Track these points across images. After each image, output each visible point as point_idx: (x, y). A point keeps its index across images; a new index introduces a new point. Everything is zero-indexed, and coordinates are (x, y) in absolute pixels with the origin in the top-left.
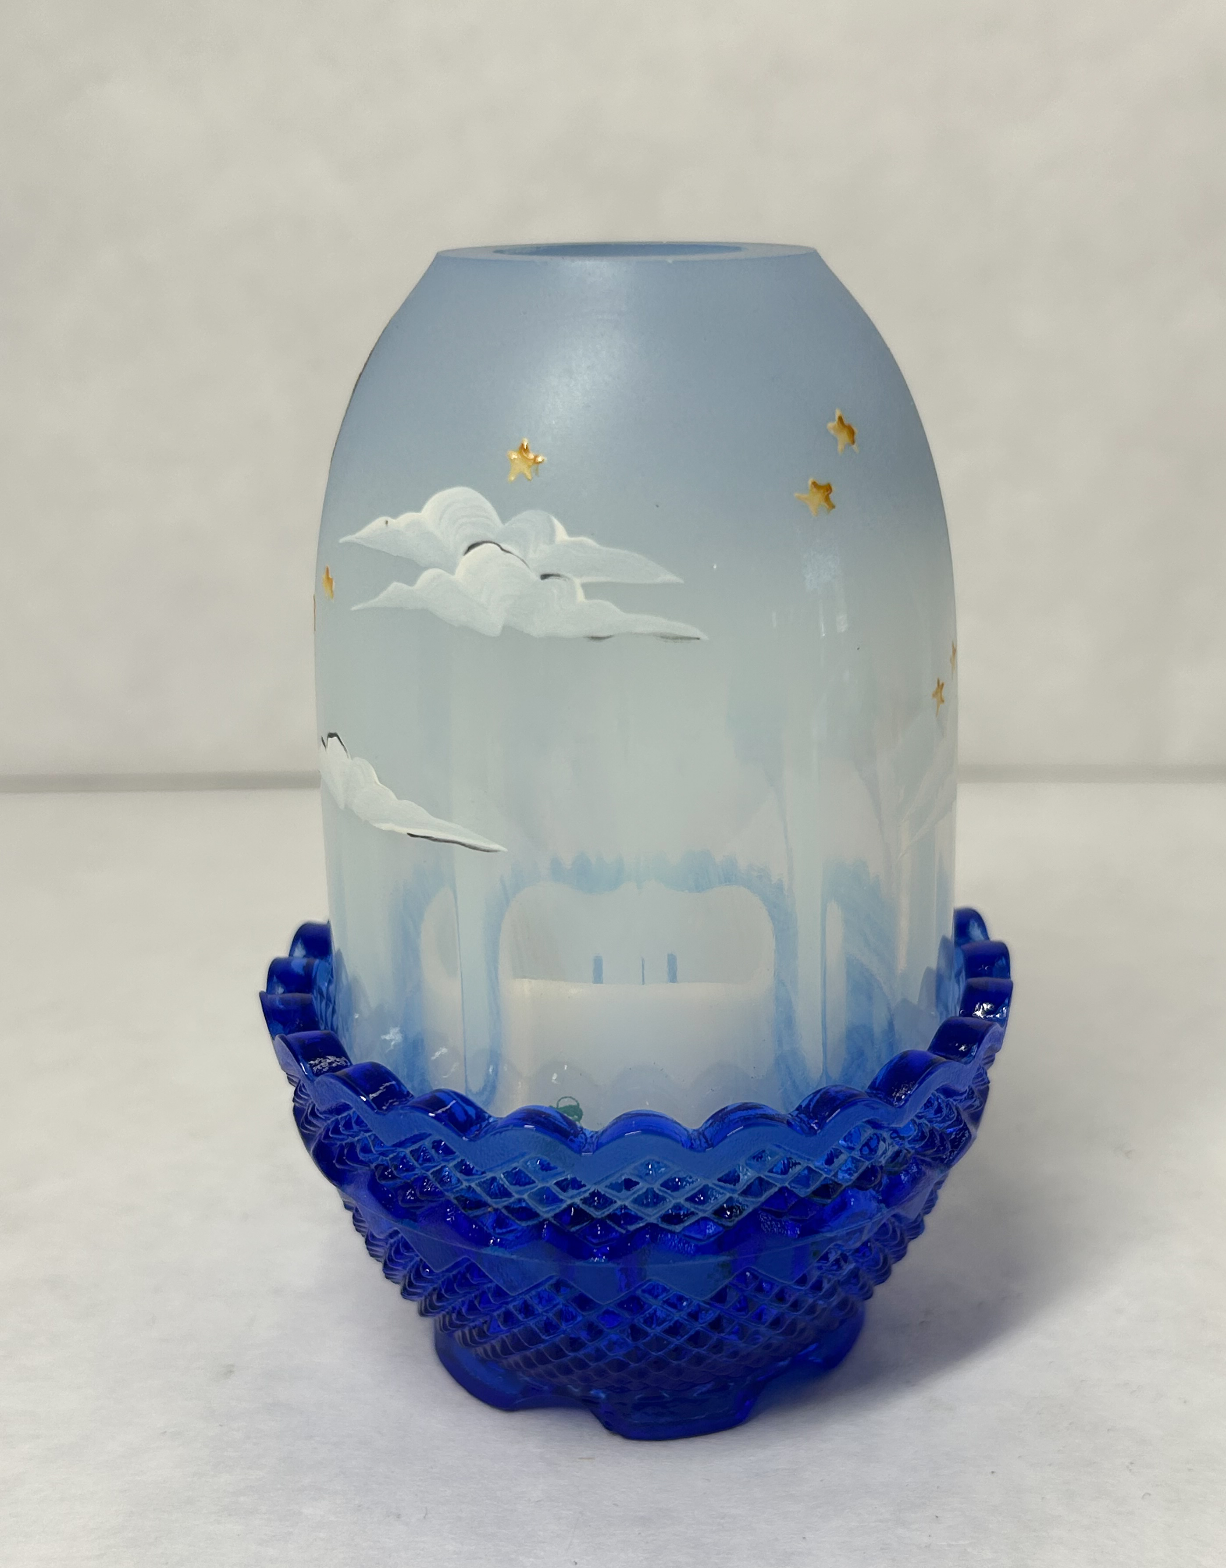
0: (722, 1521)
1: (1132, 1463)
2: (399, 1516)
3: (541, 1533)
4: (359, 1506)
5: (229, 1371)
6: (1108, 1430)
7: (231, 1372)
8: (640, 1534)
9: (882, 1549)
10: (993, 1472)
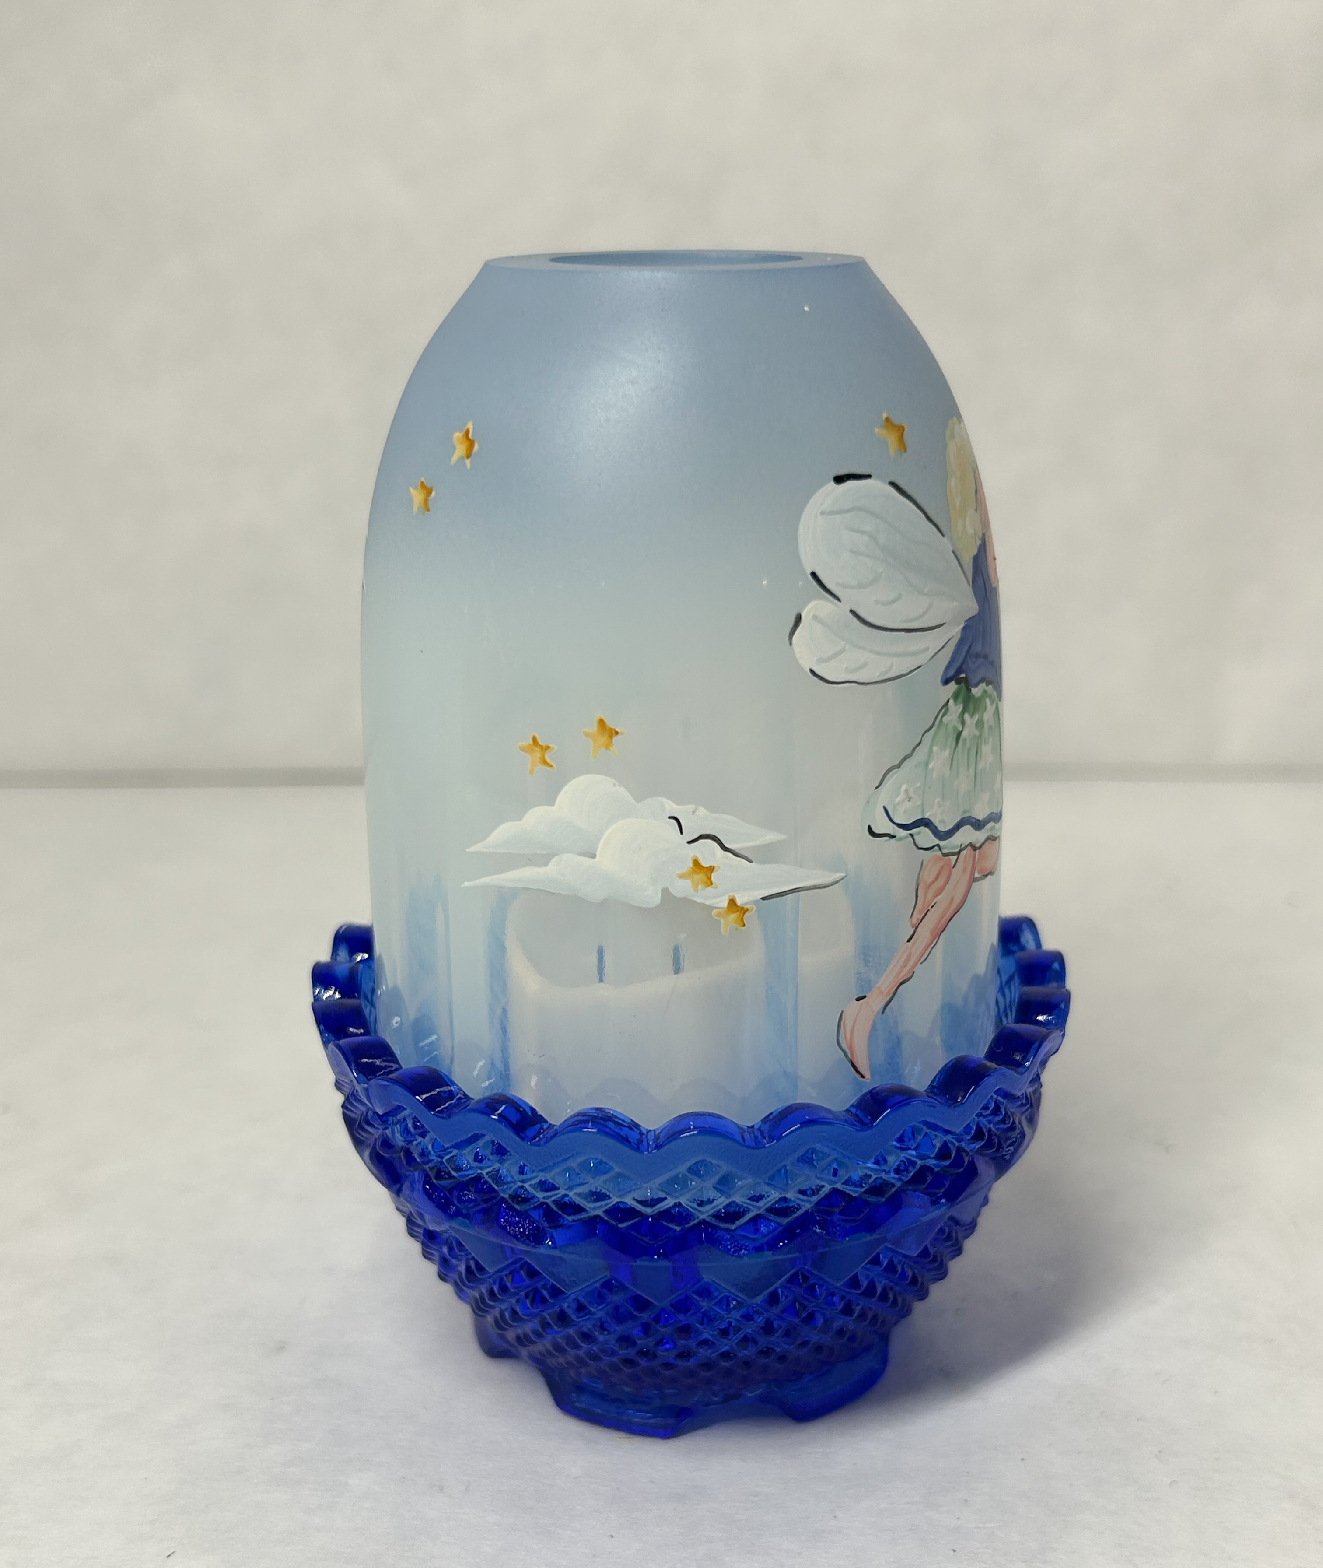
0: (756, 1499)
1: (1160, 1452)
2: (441, 1488)
3: (579, 1507)
4: (404, 1478)
5: (281, 1348)
6: (1139, 1420)
7: (283, 1347)
8: (675, 1509)
9: (911, 1529)
10: (1023, 1459)
